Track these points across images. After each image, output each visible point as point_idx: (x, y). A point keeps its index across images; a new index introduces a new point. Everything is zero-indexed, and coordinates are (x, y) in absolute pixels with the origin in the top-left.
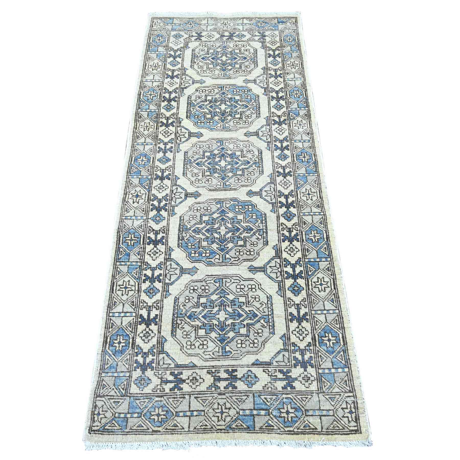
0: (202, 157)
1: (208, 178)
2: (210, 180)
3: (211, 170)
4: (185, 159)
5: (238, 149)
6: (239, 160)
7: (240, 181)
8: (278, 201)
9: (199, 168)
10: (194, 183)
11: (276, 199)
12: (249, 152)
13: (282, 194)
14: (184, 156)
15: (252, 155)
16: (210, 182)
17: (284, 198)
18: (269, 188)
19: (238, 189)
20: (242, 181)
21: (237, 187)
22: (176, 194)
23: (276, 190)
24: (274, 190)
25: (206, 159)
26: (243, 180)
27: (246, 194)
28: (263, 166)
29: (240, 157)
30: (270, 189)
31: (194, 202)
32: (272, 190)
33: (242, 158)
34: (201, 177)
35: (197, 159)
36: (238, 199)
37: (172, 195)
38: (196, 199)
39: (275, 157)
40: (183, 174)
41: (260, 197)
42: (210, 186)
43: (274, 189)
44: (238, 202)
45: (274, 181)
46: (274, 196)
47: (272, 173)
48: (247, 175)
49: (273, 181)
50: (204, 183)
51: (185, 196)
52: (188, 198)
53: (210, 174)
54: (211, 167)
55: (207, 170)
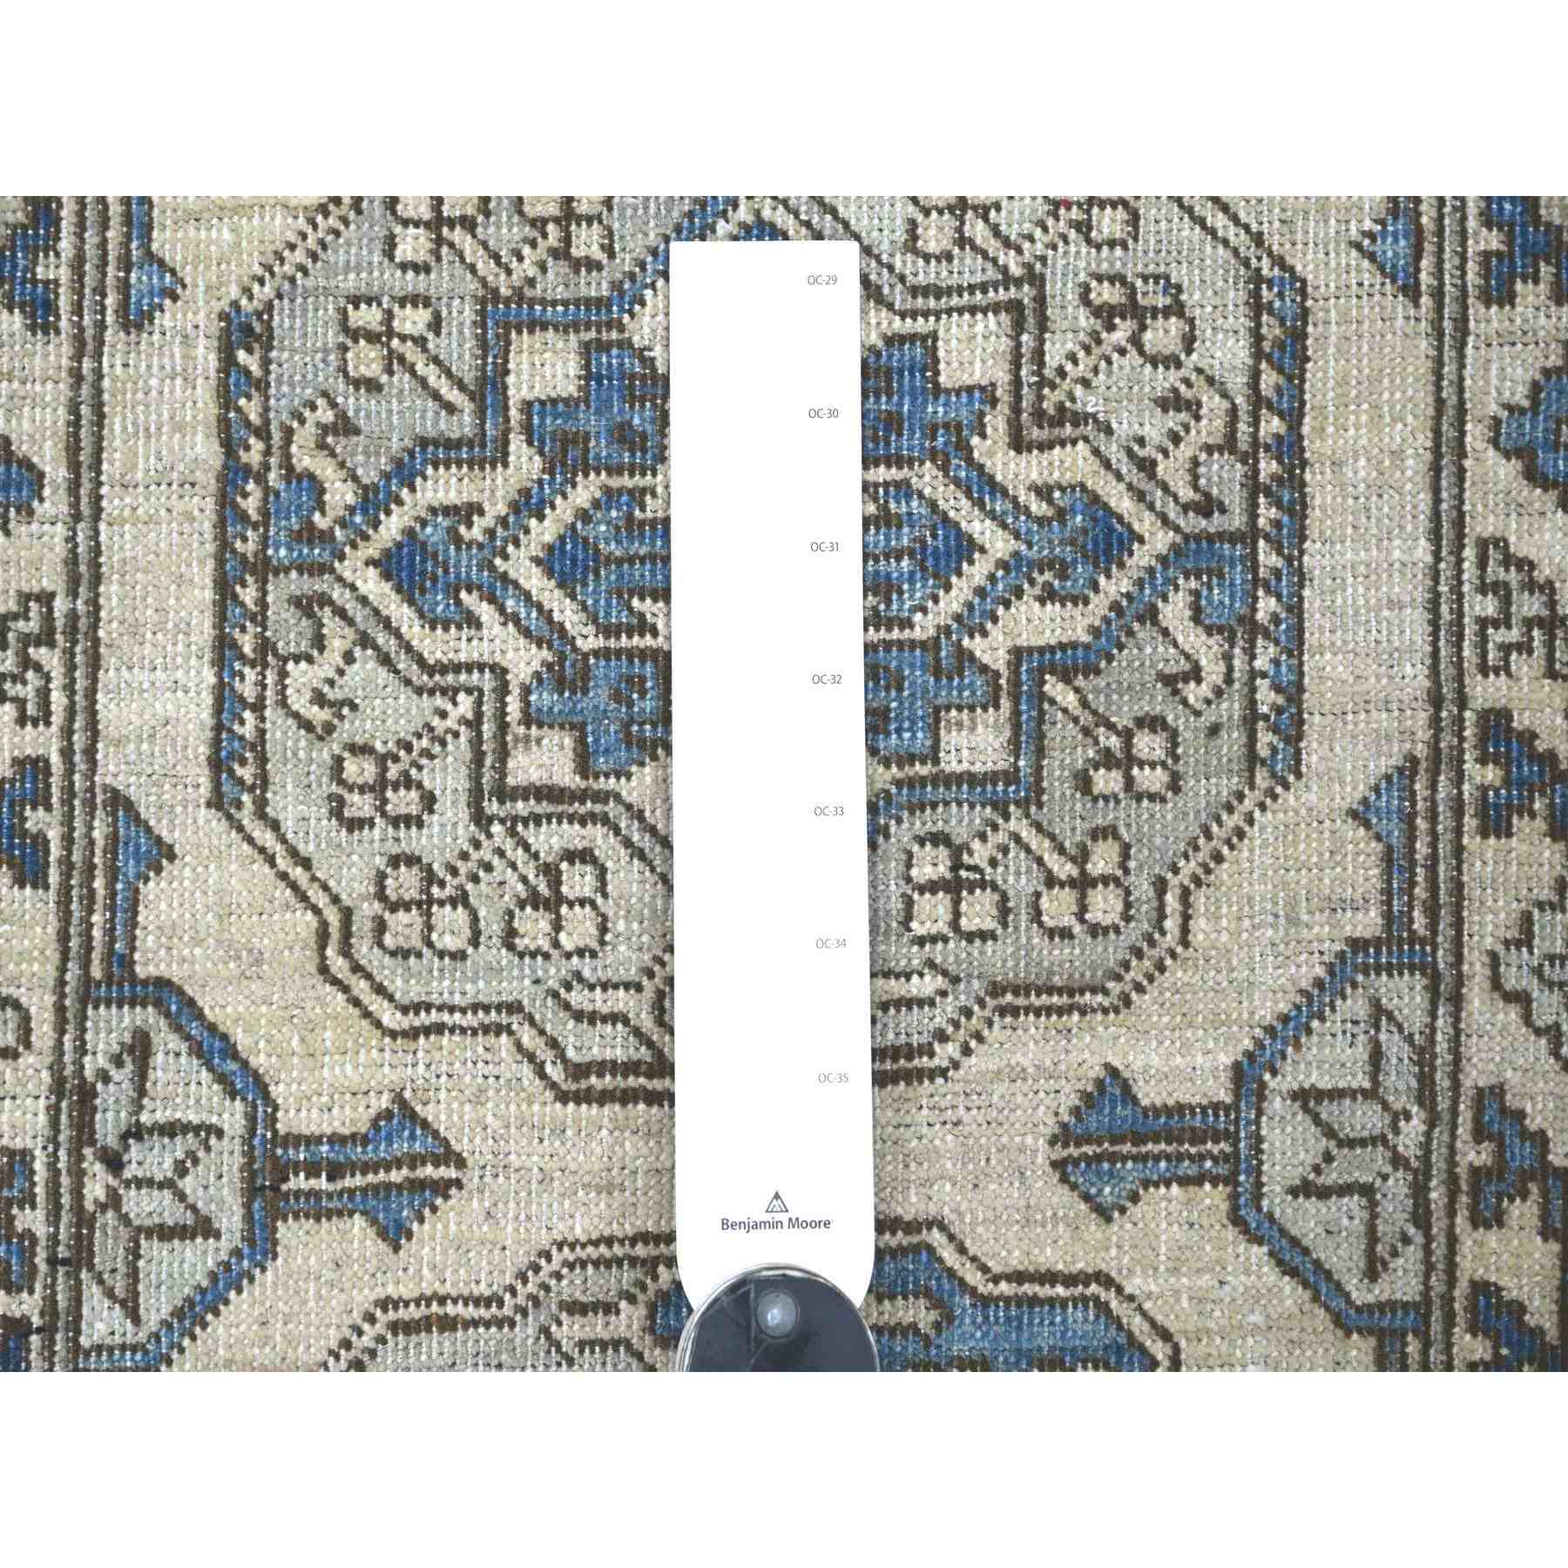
0: (464, 424)
1: (550, 839)
2: (577, 881)
3: (599, 695)
4: (232, 476)
5: (969, 269)
6: (983, 487)
7: (978, 911)
8: (1461, 1291)
9: (435, 646)
10: (364, 949)
11: (1439, 1249)
12: (1122, 332)
13: (1522, 1155)
14: (226, 399)
15: (1165, 380)
16: (579, 928)
17: (1546, 1233)
18: (1362, 1052)
19: (946, 1052)
20: (1004, 911)
21: (940, 1017)
22: (135, 1151)
23: (1442, 1080)
24: (1425, 1093)
25: (525, 462)
26: (1019, 881)
27: (1043, 1154)
28: (1296, 609)
29: (997, 422)
30: (1376, 1056)
31: (364, 1298)
32: (1399, 1080)
33: (1018, 443)
34: (465, 830)
35: (405, 472)
36: (949, 1255)
37: (78, 1175)
38: (394, 1235)
39: (1475, 434)
40: (217, 764)
41: (1236, 1219)
42: (577, 998)
43: (1424, 1057)
44: (937, 1303)
45: (1432, 912)
46: (1419, 1191)
47: (1421, 751)
48: (1083, 782)
49: (1419, 922)
50: (492, 953)
51: (252, 1191)
52: (287, 1232)
53: (583, 764)
54: (590, 641)
55: (543, 699)
